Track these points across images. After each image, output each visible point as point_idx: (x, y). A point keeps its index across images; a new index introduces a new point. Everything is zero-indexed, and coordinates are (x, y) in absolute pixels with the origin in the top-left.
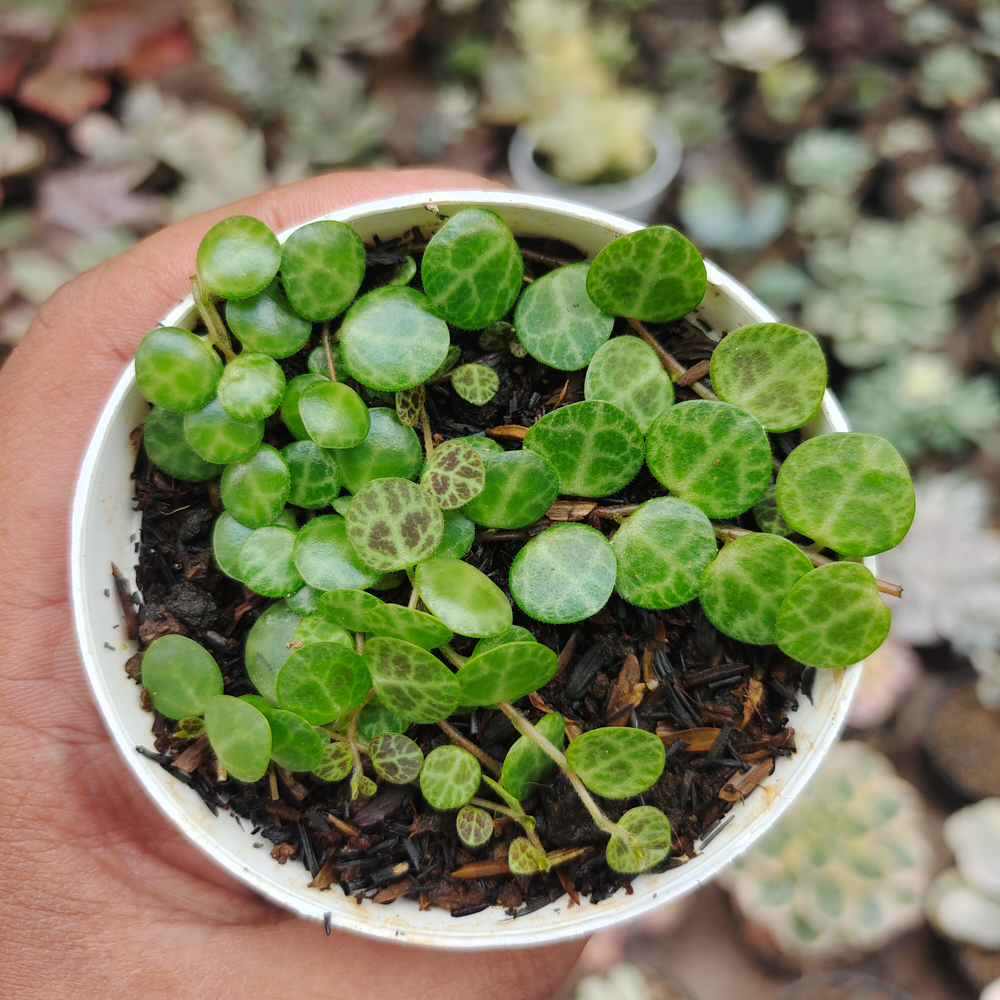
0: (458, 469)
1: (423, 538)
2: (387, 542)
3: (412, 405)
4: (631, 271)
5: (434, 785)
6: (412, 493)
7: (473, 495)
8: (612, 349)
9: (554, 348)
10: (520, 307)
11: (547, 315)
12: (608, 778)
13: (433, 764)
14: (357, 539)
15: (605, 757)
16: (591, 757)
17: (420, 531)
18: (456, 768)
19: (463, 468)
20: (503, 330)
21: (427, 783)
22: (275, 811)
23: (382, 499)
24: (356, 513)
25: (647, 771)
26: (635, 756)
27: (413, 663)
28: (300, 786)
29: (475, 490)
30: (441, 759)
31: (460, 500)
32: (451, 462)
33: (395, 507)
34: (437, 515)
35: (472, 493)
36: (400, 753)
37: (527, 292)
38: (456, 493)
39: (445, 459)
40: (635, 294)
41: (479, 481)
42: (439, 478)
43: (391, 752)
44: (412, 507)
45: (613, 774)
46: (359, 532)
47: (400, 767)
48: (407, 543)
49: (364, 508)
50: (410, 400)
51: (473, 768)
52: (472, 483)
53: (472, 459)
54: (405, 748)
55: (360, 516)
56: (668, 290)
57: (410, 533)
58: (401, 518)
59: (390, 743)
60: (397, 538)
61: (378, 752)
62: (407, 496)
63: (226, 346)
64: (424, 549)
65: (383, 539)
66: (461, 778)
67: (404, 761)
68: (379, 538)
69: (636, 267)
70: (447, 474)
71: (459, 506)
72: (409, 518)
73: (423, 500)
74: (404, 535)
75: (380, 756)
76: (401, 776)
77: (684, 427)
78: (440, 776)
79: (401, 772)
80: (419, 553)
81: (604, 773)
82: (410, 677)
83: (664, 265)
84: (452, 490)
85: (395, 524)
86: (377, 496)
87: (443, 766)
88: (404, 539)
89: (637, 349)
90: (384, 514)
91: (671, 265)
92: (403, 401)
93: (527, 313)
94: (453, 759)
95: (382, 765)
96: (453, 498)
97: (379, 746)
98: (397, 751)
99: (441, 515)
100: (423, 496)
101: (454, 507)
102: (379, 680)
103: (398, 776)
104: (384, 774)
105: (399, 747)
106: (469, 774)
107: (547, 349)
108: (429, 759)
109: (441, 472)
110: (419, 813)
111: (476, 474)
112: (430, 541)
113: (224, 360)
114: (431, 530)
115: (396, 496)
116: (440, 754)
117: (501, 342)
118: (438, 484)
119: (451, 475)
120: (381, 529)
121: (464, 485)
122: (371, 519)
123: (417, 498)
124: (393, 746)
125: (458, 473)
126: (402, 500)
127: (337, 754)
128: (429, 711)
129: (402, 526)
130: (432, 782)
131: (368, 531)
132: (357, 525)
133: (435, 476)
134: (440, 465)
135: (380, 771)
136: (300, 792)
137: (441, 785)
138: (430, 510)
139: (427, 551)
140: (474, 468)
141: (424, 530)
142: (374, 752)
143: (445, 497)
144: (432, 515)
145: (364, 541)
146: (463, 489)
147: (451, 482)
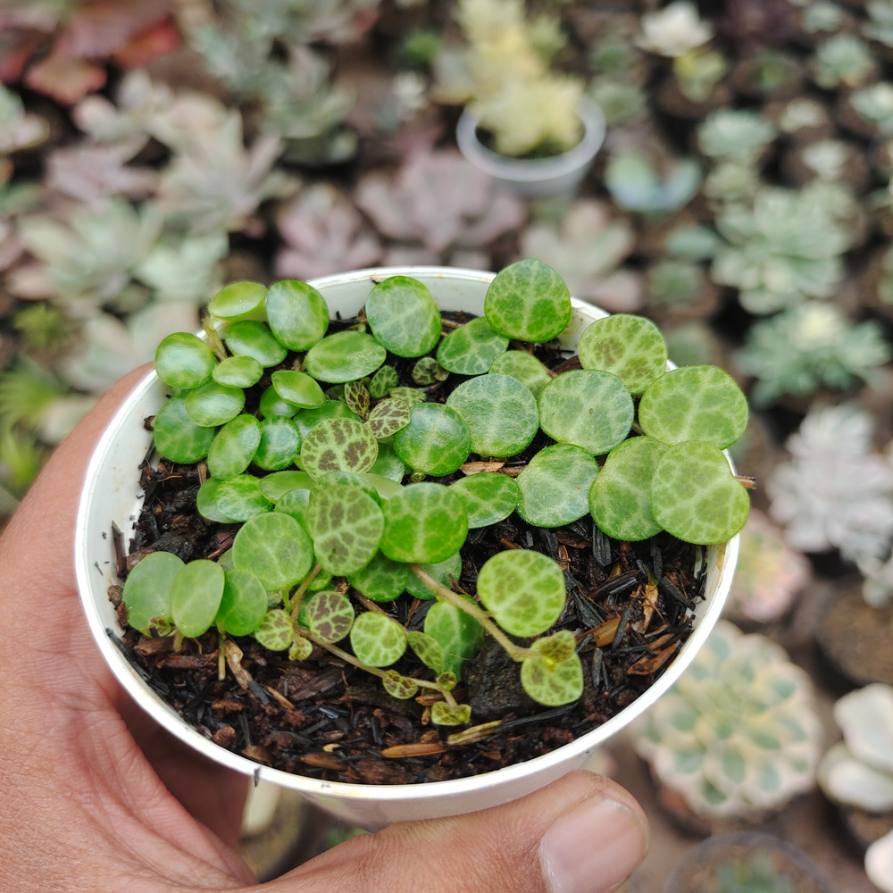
0: (390, 413)
1: (361, 459)
2: (333, 465)
3: (358, 402)
4: (515, 297)
5: (364, 644)
6: (354, 428)
7: (401, 426)
8: (508, 358)
9: (466, 364)
10: (440, 348)
11: (461, 348)
12: (517, 615)
13: (363, 625)
14: (309, 463)
15: (511, 589)
16: (500, 587)
17: (359, 454)
18: (384, 633)
19: (394, 412)
20: (431, 366)
21: (358, 639)
22: (220, 705)
23: (331, 434)
24: (310, 444)
25: (551, 604)
26: (538, 586)
27: (346, 506)
28: (245, 673)
29: (403, 423)
30: (370, 622)
31: (391, 430)
32: (386, 410)
33: (340, 439)
34: (372, 443)
35: (400, 425)
36: (334, 610)
37: (445, 340)
38: (388, 427)
39: (381, 411)
40: (521, 316)
41: (406, 417)
42: (376, 423)
43: (326, 612)
44: (354, 438)
45: (522, 610)
46: (312, 458)
47: (333, 625)
48: (348, 464)
49: (316, 441)
50: (357, 398)
51: (400, 635)
52: (400, 419)
53: (401, 406)
54: (338, 605)
55: (313, 447)
56: (544, 311)
57: (351, 456)
58: (345, 447)
59: (325, 603)
60: (341, 462)
61: (316, 613)
62: (350, 431)
63: (221, 352)
64: (362, 467)
65: (330, 462)
66: (389, 642)
67: (337, 619)
68: (327, 461)
69: (518, 293)
70: (381, 418)
71: (390, 434)
72: (351, 446)
73: (362, 432)
74: (347, 459)
75: (317, 617)
76: (335, 635)
77: (563, 393)
78: (369, 636)
79: (334, 631)
80: (358, 471)
81: (515, 609)
82: (344, 522)
83: (538, 289)
84: (385, 425)
85: (340, 451)
86: (326, 432)
87: (373, 629)
88: (346, 462)
89: (527, 361)
90: (332, 445)
91: (543, 288)
92: (351, 395)
93: (446, 349)
94: (381, 624)
95: (318, 628)
96: (386, 431)
97: (316, 607)
98: (331, 610)
99: (376, 442)
100: (362, 429)
101: (387, 436)
102: (319, 539)
103: (331, 636)
104: (320, 636)
105: (333, 606)
106: (396, 640)
107: (461, 366)
108: (359, 619)
109: (377, 419)
110: (350, 684)
111: (404, 413)
112: (367, 461)
113: (219, 360)
114: (368, 453)
115: (341, 432)
116: (370, 618)
117: (428, 376)
118: (375, 425)
119: (385, 418)
120: (329, 455)
121: (395, 421)
122: (322, 448)
123: (358, 432)
124: (328, 605)
125: (391, 415)
126: (346, 434)
127: (279, 623)
128: (358, 554)
129: (346, 453)
130: (362, 640)
131: (318, 456)
132: (311, 453)
133: (373, 423)
134: (376, 416)
135: (316, 635)
136: (244, 678)
137: (370, 645)
138: (368, 439)
139: (365, 468)
140: (402, 411)
141: (362, 453)
142: (312, 614)
143: (381, 430)
144: (369, 443)
145: (315, 464)
146: (394, 424)
147: (385, 422)
